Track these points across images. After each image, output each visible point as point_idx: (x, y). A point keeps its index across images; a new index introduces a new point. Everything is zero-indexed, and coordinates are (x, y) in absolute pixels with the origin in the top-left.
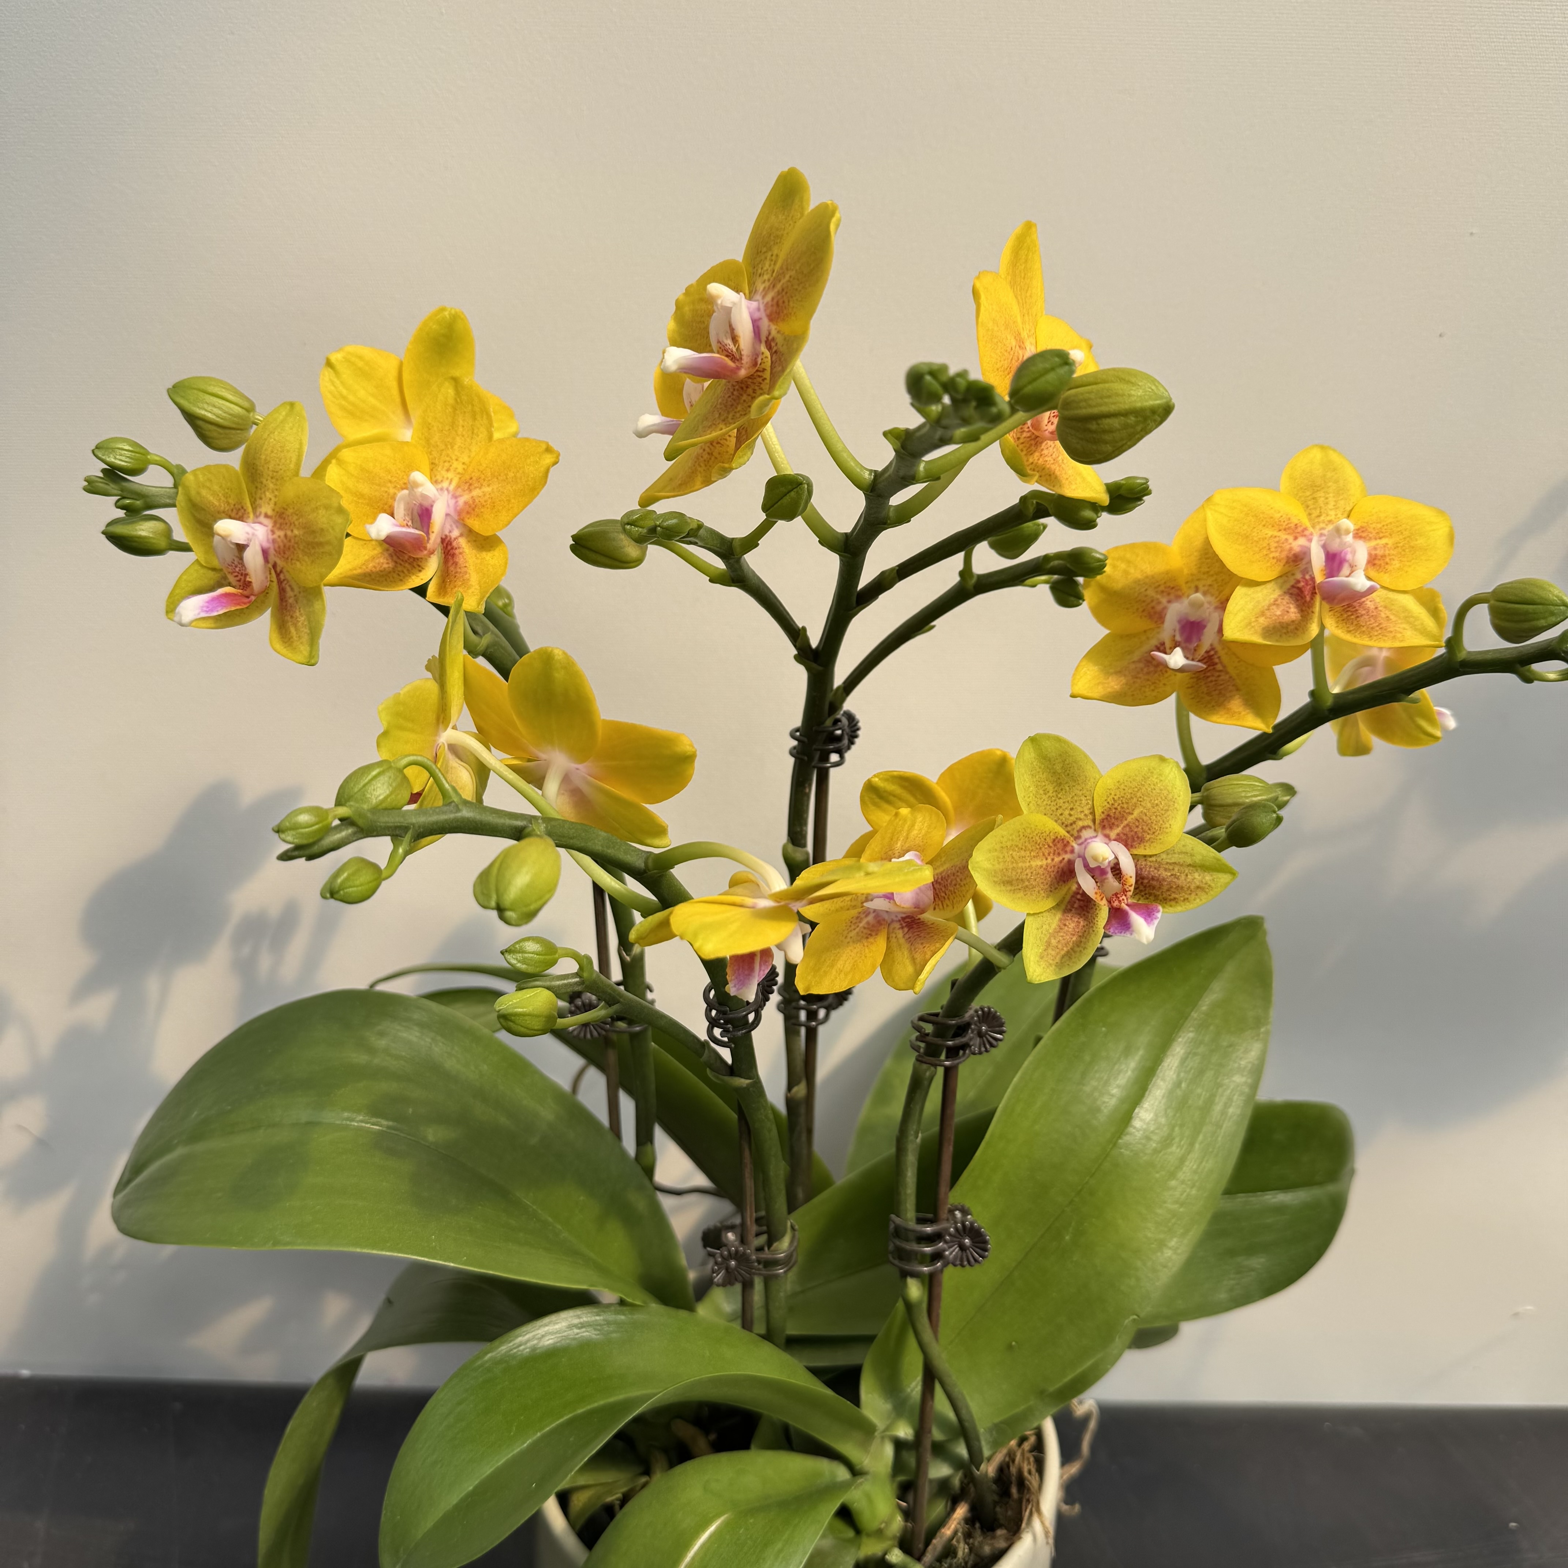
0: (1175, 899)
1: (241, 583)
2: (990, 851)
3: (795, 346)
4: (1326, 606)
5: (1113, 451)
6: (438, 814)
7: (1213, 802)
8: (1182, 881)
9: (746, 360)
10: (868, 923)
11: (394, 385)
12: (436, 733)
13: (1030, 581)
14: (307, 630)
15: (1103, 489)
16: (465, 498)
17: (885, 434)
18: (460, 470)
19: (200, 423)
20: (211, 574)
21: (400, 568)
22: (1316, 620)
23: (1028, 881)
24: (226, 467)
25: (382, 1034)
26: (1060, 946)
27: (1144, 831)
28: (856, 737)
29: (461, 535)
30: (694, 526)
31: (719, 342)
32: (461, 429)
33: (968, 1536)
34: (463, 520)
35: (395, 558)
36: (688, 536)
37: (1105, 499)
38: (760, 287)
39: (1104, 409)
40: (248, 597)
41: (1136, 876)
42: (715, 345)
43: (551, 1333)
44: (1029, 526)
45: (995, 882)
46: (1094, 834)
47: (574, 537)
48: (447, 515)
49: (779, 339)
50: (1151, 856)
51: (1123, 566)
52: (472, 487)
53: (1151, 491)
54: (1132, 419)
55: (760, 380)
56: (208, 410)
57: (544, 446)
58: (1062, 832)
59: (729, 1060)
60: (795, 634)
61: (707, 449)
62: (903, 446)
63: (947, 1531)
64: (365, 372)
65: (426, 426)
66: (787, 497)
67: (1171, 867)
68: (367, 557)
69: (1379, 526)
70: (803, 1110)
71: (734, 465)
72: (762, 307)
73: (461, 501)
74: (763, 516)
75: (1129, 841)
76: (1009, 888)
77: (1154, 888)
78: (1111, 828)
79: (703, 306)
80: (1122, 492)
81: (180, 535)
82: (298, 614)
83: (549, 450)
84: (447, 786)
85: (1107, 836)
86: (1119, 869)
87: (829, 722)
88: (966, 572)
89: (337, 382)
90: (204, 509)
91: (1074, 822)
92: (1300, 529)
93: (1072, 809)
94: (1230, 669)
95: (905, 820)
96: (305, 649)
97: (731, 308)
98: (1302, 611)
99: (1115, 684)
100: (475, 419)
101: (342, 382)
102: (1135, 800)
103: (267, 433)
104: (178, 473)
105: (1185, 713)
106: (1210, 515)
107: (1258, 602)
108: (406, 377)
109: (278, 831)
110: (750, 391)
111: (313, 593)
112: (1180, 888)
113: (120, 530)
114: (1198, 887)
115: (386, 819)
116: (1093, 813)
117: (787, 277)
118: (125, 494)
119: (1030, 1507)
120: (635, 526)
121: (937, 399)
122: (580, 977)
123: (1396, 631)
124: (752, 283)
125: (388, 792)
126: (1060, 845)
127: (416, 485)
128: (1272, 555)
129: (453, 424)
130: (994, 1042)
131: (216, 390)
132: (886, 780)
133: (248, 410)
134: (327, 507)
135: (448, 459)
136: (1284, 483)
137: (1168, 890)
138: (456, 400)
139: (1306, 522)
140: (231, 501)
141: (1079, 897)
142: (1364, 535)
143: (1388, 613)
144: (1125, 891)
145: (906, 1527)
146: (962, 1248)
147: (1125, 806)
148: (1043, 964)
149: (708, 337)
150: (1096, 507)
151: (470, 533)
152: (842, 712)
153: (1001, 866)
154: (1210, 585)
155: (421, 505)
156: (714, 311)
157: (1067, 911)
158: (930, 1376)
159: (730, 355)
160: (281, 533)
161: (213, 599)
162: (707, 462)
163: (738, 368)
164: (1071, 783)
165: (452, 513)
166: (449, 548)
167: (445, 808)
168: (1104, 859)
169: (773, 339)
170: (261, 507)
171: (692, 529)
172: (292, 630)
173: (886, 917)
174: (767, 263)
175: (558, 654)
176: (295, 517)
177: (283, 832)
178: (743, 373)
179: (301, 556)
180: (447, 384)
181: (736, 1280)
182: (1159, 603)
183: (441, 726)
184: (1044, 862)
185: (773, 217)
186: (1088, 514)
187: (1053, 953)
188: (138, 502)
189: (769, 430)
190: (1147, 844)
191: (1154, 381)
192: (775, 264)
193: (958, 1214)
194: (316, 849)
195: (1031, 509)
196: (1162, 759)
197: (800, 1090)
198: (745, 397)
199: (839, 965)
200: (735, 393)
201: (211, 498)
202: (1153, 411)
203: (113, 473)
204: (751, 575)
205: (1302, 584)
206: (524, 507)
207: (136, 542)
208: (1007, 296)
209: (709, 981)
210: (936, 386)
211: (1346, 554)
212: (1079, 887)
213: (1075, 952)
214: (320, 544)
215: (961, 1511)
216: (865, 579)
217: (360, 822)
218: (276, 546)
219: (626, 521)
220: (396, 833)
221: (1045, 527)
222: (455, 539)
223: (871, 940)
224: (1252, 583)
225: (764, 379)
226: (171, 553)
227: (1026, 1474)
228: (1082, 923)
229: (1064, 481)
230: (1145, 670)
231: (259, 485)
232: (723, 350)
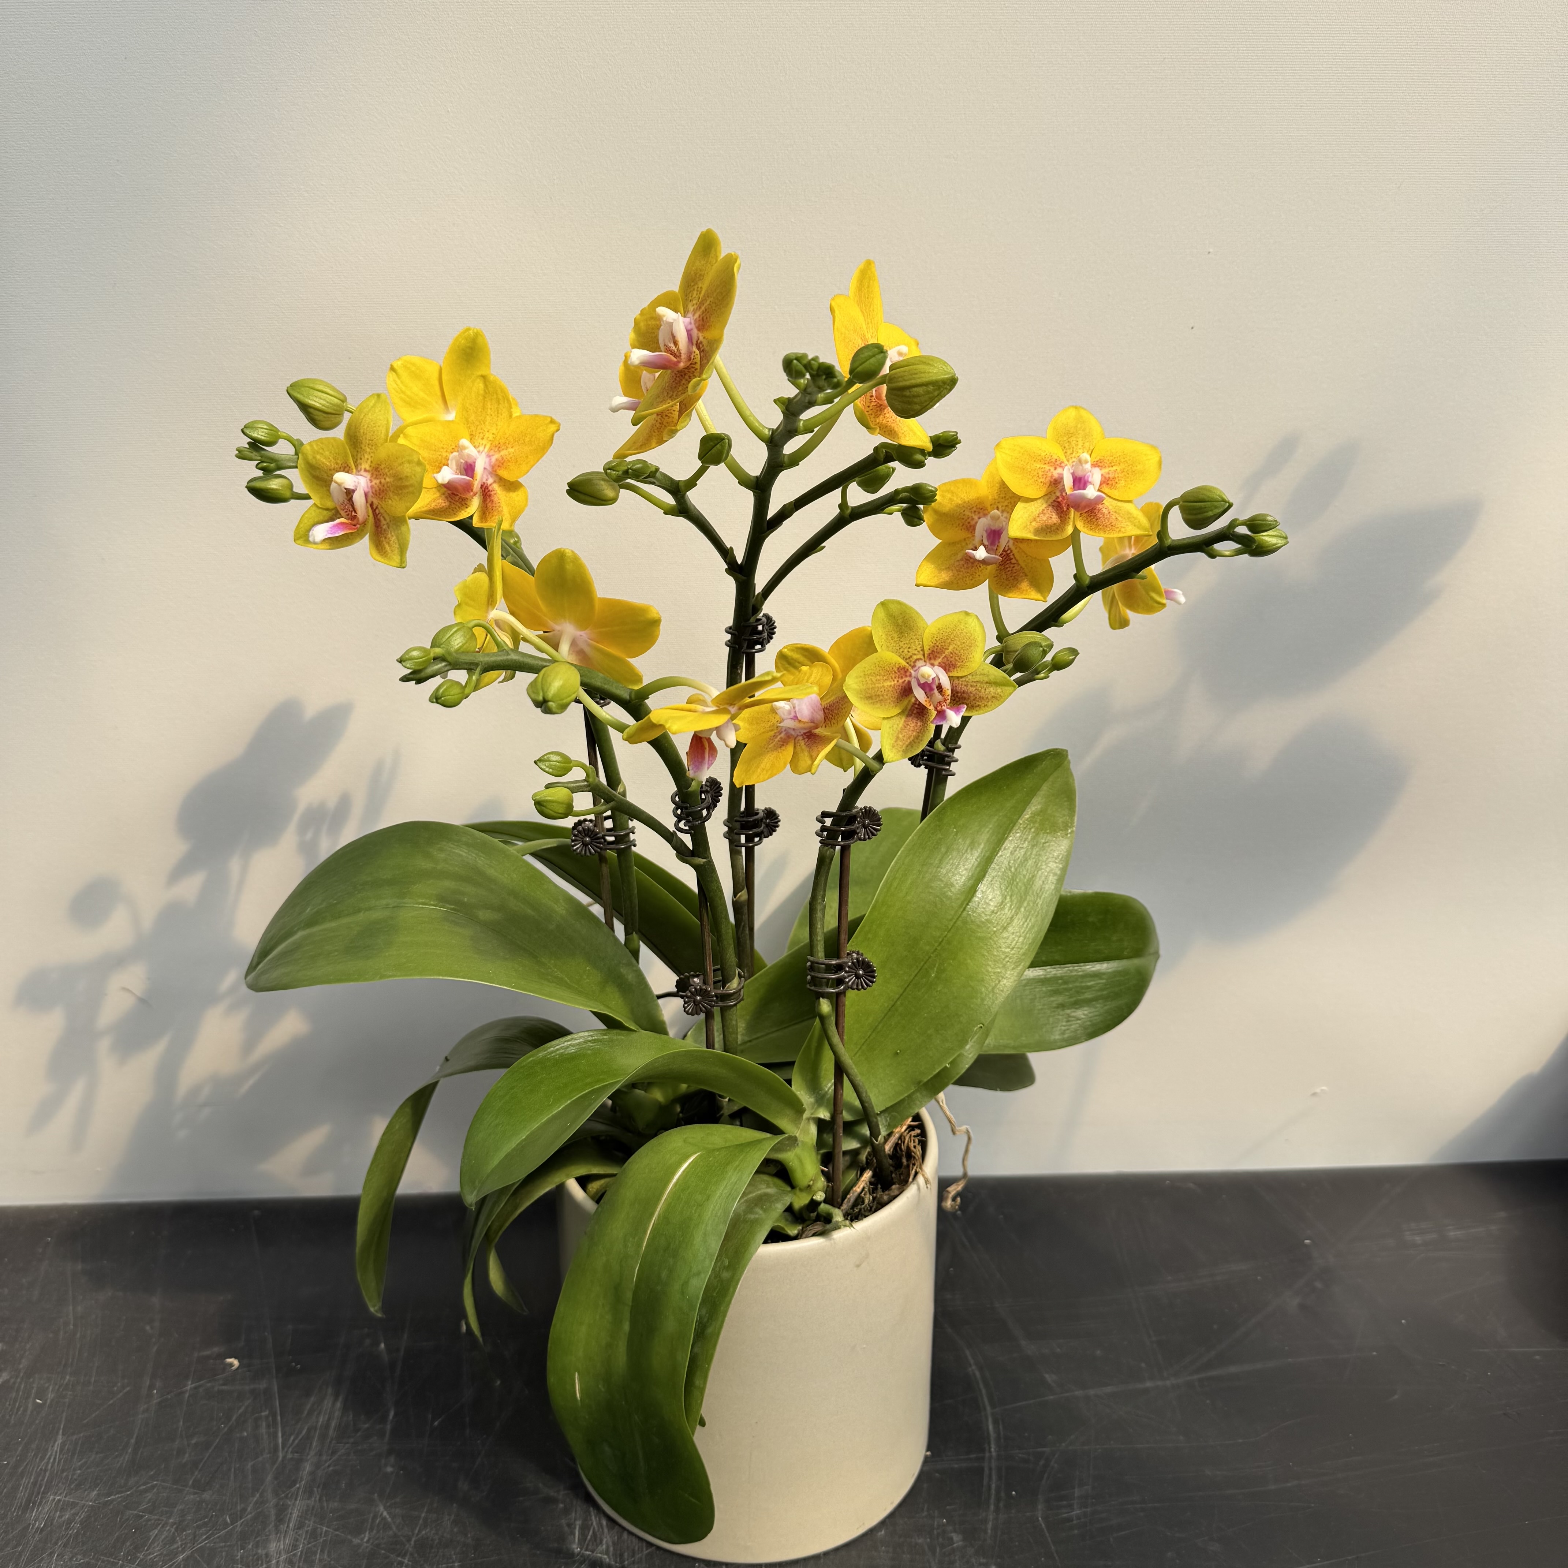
0: (978, 706)
1: (349, 516)
2: (857, 677)
3: (715, 346)
4: (1078, 514)
5: (921, 409)
6: (496, 656)
7: (1009, 650)
8: (982, 694)
9: (683, 356)
10: (781, 738)
11: (436, 383)
12: (487, 611)
13: (887, 510)
14: (397, 546)
15: (928, 440)
16: (497, 456)
17: (775, 401)
18: (491, 438)
19: (311, 410)
20: (325, 512)
21: (453, 506)
22: (1071, 523)
23: (883, 696)
24: (334, 439)
25: (441, 850)
26: (905, 739)
27: (956, 660)
28: (774, 633)
29: (495, 482)
30: (653, 469)
31: (665, 345)
32: (489, 411)
33: (873, 1191)
34: (496, 471)
35: (449, 499)
36: (648, 477)
37: (929, 447)
38: (691, 308)
39: (913, 382)
40: (355, 525)
41: (952, 690)
42: (662, 348)
43: (573, 1045)
44: (882, 468)
45: (861, 698)
46: (924, 664)
47: (570, 484)
48: (485, 468)
49: (705, 342)
50: (962, 677)
51: (949, 496)
52: (500, 449)
53: (960, 440)
54: (931, 388)
55: (693, 370)
56: (316, 401)
57: (549, 420)
58: (903, 663)
59: (690, 845)
60: (726, 553)
61: (659, 421)
62: (787, 409)
63: (858, 1189)
64: (416, 375)
65: (465, 409)
66: (715, 448)
67: (975, 684)
68: (430, 499)
69: (1111, 458)
70: (746, 911)
71: (678, 428)
72: (693, 322)
73: (493, 459)
74: (699, 464)
75: (947, 667)
76: (871, 701)
77: (965, 699)
78: (935, 659)
79: (653, 322)
80: (941, 442)
81: (301, 487)
82: (390, 536)
83: (552, 421)
84: (499, 639)
85: (933, 665)
86: (941, 687)
87: (752, 620)
88: (843, 505)
89: (399, 382)
90: (319, 468)
91: (911, 656)
92: (1058, 463)
93: (909, 648)
94: (1020, 562)
95: (805, 674)
96: (397, 558)
97: (672, 323)
98: (1060, 517)
99: (945, 576)
100: (499, 404)
101: (402, 382)
102: (949, 640)
103: (363, 415)
104: (297, 446)
105: (995, 596)
106: (998, 455)
107: (1032, 512)
108: (444, 377)
109: (400, 661)
110: (687, 377)
111: (399, 521)
112: (981, 698)
113: (258, 484)
114: (993, 697)
115: (465, 658)
116: (923, 650)
117: (708, 302)
118: (263, 459)
119: (915, 1168)
120: (614, 470)
121: (803, 376)
122: (587, 782)
123: (1122, 527)
124: (685, 307)
125: (464, 642)
126: (902, 672)
127: (464, 448)
128: (1040, 481)
129: (484, 408)
130: (875, 832)
131: (321, 387)
132: (792, 650)
133: (343, 401)
134: (409, 462)
135: (482, 431)
136: (1050, 433)
137: (974, 700)
138: (485, 391)
139: (1063, 458)
140: (339, 462)
141: (916, 706)
142: (1100, 464)
143: (1117, 516)
144: (945, 700)
145: (828, 1186)
146: (858, 977)
147: (943, 644)
148: (894, 751)
149: (658, 343)
150: (922, 452)
151: (501, 480)
152: (761, 615)
153: (865, 687)
154: (1006, 506)
155: (466, 462)
156: (661, 325)
157: (909, 715)
158: (840, 1070)
159: (673, 353)
160: (377, 481)
161: (334, 526)
162: (659, 429)
163: (679, 362)
164: (909, 631)
165: (488, 467)
166: (487, 491)
167: (500, 653)
168: (929, 676)
169: (701, 343)
170: (361, 464)
171: (651, 472)
172: (387, 546)
173: (793, 733)
174: (695, 292)
175: (569, 553)
176: (387, 470)
177: (404, 661)
178: (682, 365)
179: (391, 495)
180: (478, 380)
181: (701, 1011)
182: (973, 519)
183: (490, 607)
184: (893, 683)
185: (698, 262)
186: (919, 457)
187: (901, 743)
188: (272, 465)
189: (700, 404)
190: (959, 669)
191: (945, 363)
192: (700, 293)
193: (855, 955)
194: (423, 675)
195: (882, 456)
196: (967, 614)
197: (743, 895)
198: (684, 381)
199: (762, 766)
200: (678, 379)
201: (325, 460)
202: (944, 382)
203: (256, 445)
204: (692, 508)
205: (1061, 499)
206: (538, 461)
207: (269, 492)
208: (855, 312)
209: (676, 789)
210: (801, 367)
211: (1088, 477)
212: (917, 699)
213: (915, 742)
214: (406, 487)
215: (868, 1175)
216: (772, 511)
217: (449, 659)
218: (374, 490)
219: (607, 467)
220: (470, 667)
221: (894, 470)
222: (491, 485)
223: (783, 748)
224: (1028, 500)
225: (696, 369)
226: (292, 501)
227: (912, 1148)
228: (919, 724)
229: (900, 435)
230: (965, 565)
231: (359, 450)
232: (668, 350)
